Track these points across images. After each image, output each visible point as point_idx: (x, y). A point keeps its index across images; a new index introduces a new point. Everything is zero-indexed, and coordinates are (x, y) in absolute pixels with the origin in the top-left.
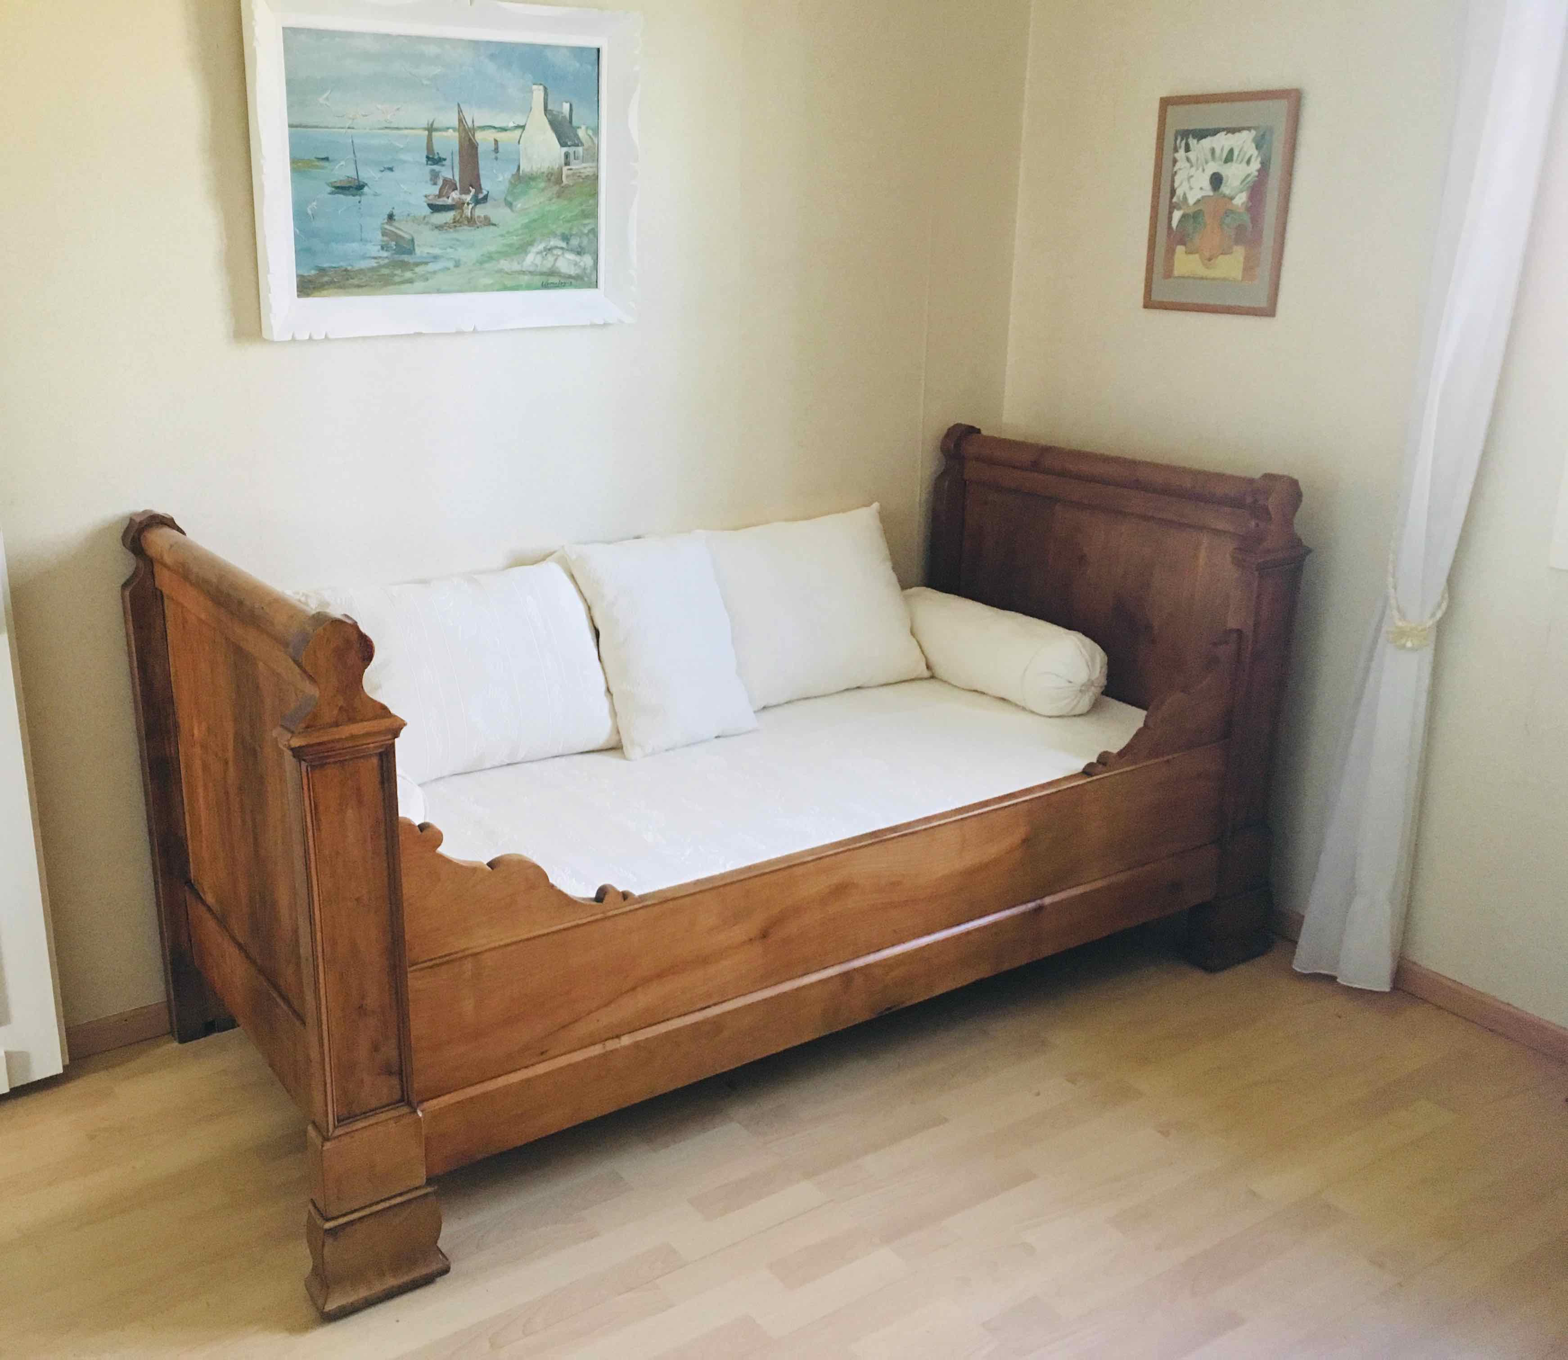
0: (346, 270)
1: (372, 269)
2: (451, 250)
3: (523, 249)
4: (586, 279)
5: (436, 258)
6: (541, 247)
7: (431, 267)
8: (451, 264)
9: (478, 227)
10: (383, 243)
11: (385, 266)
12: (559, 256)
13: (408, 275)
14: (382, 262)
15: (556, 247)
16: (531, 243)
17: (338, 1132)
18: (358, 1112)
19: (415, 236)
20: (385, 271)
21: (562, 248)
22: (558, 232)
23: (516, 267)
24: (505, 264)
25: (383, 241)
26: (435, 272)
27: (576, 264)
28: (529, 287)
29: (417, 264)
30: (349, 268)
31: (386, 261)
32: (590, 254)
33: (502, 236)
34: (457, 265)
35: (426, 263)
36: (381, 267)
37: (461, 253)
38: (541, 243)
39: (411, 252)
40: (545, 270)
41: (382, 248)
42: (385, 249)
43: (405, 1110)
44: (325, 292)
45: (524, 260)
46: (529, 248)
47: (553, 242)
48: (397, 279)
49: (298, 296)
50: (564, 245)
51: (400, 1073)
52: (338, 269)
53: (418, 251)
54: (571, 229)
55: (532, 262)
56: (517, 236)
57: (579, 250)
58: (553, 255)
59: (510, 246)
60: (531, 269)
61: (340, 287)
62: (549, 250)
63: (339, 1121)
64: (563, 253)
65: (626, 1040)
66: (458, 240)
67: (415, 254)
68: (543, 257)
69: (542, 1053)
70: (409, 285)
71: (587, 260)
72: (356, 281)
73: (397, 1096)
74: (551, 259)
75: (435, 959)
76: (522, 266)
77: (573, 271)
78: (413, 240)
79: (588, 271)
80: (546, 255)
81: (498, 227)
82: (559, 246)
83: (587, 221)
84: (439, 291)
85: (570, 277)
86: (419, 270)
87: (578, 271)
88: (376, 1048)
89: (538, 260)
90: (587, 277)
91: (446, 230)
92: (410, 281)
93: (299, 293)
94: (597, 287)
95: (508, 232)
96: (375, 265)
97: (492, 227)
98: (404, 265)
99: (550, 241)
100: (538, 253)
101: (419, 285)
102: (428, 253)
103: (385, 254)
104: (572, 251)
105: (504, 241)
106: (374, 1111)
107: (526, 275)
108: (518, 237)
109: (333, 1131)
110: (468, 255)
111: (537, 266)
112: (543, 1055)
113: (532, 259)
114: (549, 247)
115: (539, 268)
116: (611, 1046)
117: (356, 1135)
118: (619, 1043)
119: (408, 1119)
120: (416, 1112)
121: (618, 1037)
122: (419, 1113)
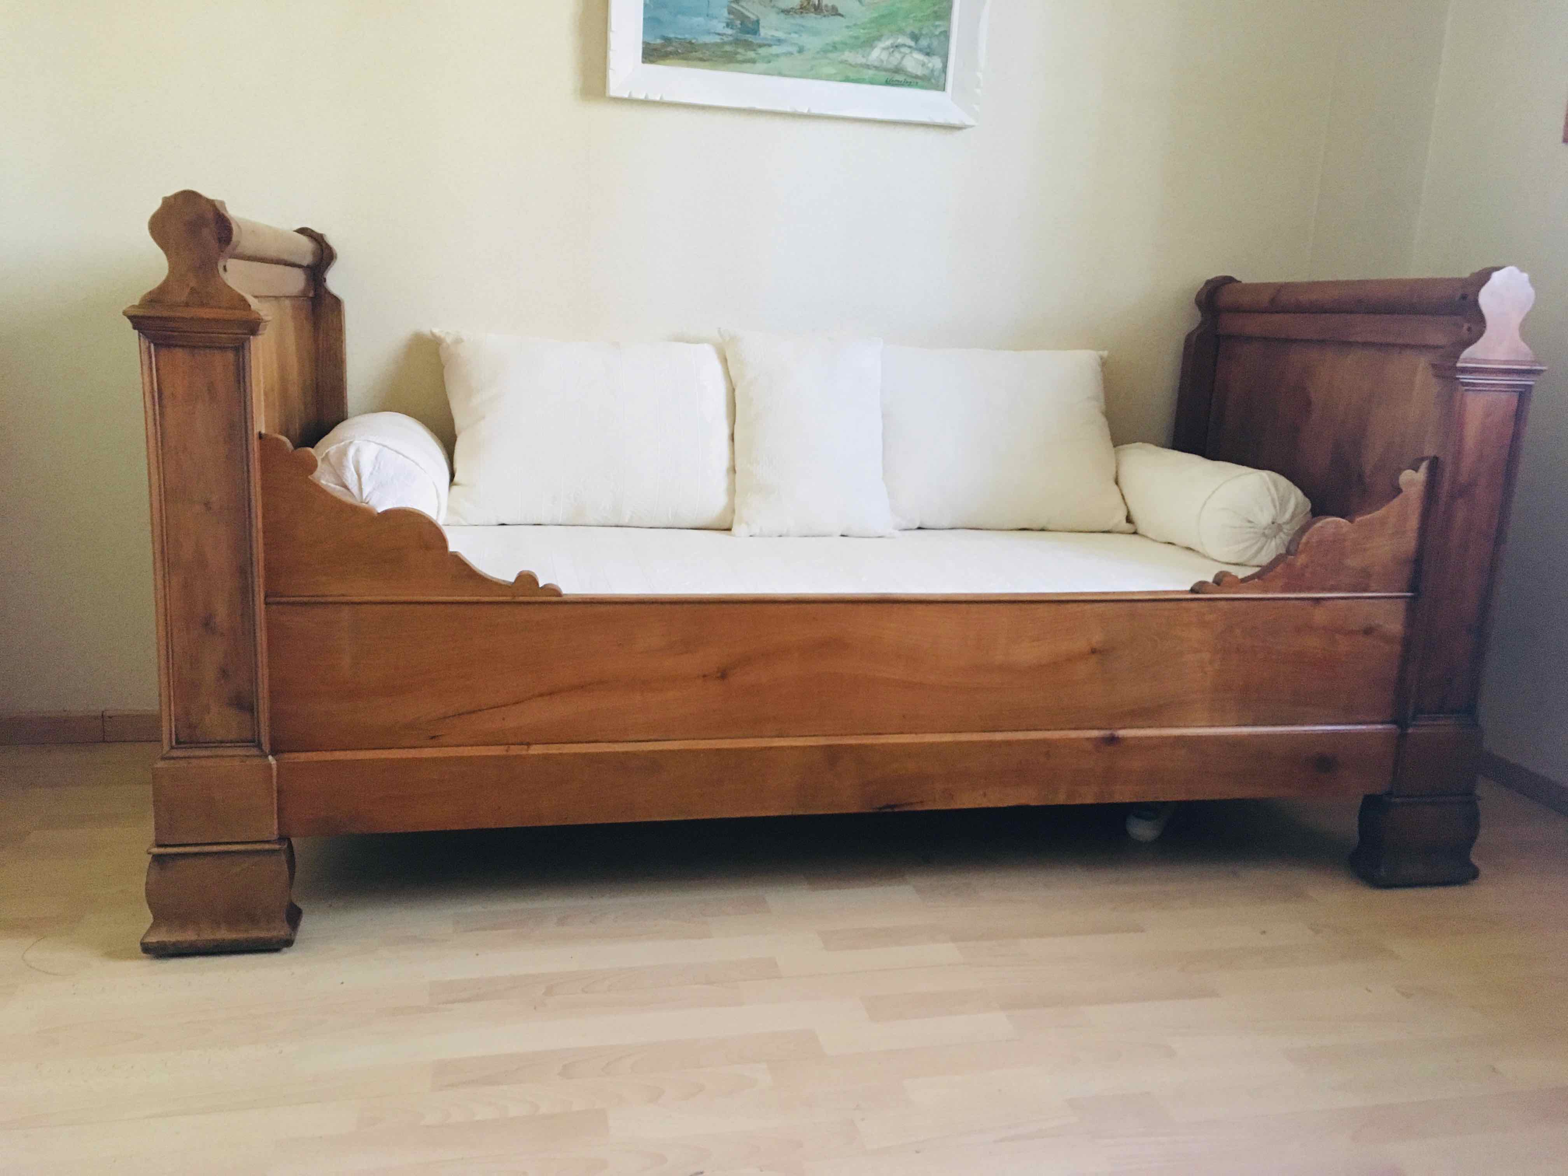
3: (869, 43)
4: (933, 81)
6: (888, 43)
9: (825, 16)
15: (904, 45)
16: (879, 38)
17: (175, 753)
18: (199, 740)
21: (910, 47)
22: (908, 30)
23: (860, 60)
24: (848, 56)
27: (923, 65)
32: (940, 57)
33: (848, 27)
37: (806, 40)
38: (888, 38)
40: (890, 66)
43: (254, 751)
45: (869, 54)
46: (876, 42)
47: (901, 40)
50: (912, 44)
51: (253, 712)
56: (864, 29)
58: (900, 52)
59: (857, 38)
60: (876, 64)
62: (896, 46)
63: (178, 742)
65: (537, 750)
66: (803, 26)
68: (890, 53)
69: (433, 738)
71: (936, 62)
73: (247, 736)
74: (897, 55)
76: (867, 60)
77: (919, 72)
79: (936, 73)
80: (893, 52)
81: (845, 18)
82: (907, 44)
85: (917, 77)
87: (926, 72)
88: (224, 674)
89: (884, 56)
90: (935, 79)
91: (792, 15)
94: (944, 90)
95: (855, 25)
97: (839, 17)
99: (898, 39)
100: (884, 49)
104: (920, 50)
105: (851, 33)
106: (221, 743)
108: (866, 31)
109: (169, 751)
110: (812, 43)
112: (434, 739)
113: (877, 54)
114: (896, 44)
116: (515, 750)
117: (195, 762)
118: (527, 750)
119: (257, 761)
120: (267, 756)
121: (529, 744)
122: (270, 758)
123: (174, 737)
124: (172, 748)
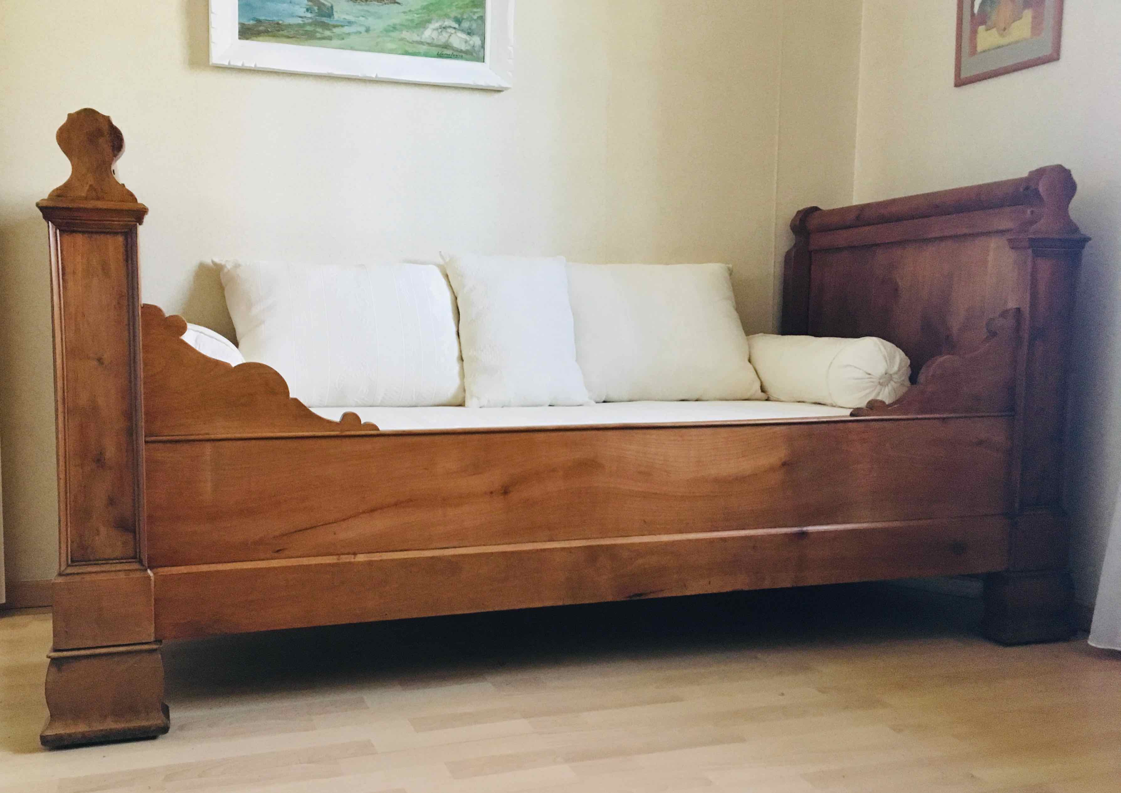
0: (278, 24)
1: (299, 25)
2: (363, 19)
5: (350, 23)
7: (346, 29)
8: (362, 29)
10: (308, 7)
11: (310, 24)
12: (452, 34)
13: (327, 33)
14: (307, 21)
17: (69, 570)
18: (91, 558)
19: (334, 4)
20: (308, 28)
25: (308, 5)
26: (349, 34)
28: (426, 55)
29: (335, 26)
30: (280, 22)
31: (310, 21)
34: (368, 30)
35: (342, 26)
36: (305, 24)
39: (330, 15)
41: (307, 10)
42: (310, 11)
43: (136, 566)
44: (261, 38)
48: (318, 35)
49: (240, 38)
51: (135, 532)
52: (271, 22)
53: (336, 16)
54: (462, 14)
55: (429, 36)
57: (469, 31)
61: (274, 36)
63: (72, 561)
64: (455, 33)
65: (362, 557)
67: (334, 18)
69: (278, 551)
70: (328, 41)
72: (285, 33)
73: (131, 552)
75: (174, 436)
78: (332, 7)
83: (475, 10)
84: (352, 49)
86: (336, 30)
88: (111, 502)
92: (330, 38)
93: (240, 37)
96: (301, 22)
98: (325, 26)
101: (335, 42)
102: (345, 19)
103: (309, 15)
106: (107, 561)
107: (424, 45)
109: (66, 569)
111: (433, 39)
112: (278, 552)
115: (435, 40)
116: (345, 559)
117: (88, 578)
118: (354, 558)
119: (138, 574)
120: (146, 570)
121: (355, 554)
122: (149, 571)
123: (69, 557)
124: (68, 566)
